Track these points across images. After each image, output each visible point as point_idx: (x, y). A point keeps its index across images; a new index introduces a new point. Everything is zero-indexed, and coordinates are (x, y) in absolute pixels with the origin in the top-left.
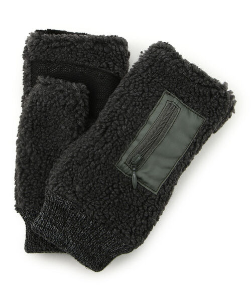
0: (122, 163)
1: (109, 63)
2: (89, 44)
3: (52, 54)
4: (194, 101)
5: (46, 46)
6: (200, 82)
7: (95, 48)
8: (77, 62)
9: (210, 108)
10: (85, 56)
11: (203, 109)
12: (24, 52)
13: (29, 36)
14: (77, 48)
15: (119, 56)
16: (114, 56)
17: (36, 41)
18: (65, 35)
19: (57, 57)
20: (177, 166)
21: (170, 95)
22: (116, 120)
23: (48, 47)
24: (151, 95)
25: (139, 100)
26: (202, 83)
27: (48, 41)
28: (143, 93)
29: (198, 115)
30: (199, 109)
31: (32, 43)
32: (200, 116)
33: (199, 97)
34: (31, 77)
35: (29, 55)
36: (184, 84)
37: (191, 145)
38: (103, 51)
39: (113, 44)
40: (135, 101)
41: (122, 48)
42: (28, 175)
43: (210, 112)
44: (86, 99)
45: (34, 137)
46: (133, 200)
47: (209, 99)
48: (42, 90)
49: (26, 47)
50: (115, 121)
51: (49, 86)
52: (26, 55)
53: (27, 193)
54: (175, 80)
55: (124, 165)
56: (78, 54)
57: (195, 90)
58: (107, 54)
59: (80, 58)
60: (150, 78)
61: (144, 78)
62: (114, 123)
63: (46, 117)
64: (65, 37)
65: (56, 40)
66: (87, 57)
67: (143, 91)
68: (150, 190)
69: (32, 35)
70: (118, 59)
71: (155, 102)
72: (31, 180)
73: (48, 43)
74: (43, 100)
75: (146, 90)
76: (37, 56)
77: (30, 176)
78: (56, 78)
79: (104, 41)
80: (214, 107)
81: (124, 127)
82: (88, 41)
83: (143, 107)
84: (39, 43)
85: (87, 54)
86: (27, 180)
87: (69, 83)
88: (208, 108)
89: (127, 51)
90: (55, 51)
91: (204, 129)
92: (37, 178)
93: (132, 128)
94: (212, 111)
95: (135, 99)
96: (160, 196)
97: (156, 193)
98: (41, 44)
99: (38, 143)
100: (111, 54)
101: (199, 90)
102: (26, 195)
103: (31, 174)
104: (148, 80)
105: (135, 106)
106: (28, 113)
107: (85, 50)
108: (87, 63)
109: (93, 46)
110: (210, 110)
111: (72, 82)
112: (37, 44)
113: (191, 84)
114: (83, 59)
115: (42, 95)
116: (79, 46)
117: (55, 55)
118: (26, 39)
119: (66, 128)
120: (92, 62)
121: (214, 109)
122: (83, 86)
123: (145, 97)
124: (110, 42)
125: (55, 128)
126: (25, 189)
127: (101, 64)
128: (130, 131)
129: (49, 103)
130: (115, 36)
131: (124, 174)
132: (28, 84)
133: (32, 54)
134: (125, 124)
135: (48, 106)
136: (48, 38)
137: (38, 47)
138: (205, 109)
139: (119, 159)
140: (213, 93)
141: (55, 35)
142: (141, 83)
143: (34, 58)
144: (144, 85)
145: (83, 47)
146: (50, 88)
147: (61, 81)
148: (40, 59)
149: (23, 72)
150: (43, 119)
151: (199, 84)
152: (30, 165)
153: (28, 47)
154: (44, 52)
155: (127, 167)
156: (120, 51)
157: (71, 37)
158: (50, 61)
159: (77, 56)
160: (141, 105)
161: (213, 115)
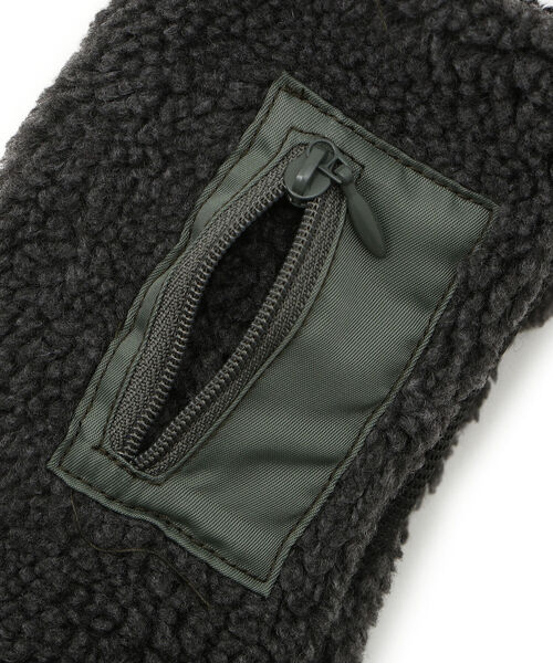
0: (82, 449)
4: (430, 129)
6: (454, 25)
9: (515, 156)
11: (481, 164)
20: (367, 448)
21: (303, 97)
22: (30, 242)
24: (206, 104)
25: (141, 135)
26: (462, 29)
28: (162, 100)
29: (456, 192)
30: (460, 167)
32: (467, 198)
33: (453, 107)
36: (371, 37)
37: (431, 342)
40: (123, 144)
43: (514, 177)
46: (152, 625)
47: (508, 111)
50: (27, 248)
54: (326, 21)
55: (98, 457)
57: (431, 67)
60: (197, 20)
61: (167, 22)
62: (25, 255)
67: (165, 90)
68: (237, 576)
71: (226, 139)
75: (180, 82)
80: (534, 151)
81: (73, 274)
83: (168, 173)
88: (503, 160)
91: (487, 261)
93: (115, 271)
94: (529, 169)
95: (124, 132)
96: (282, 602)
97: (265, 589)
101: (450, 68)
104: (189, 30)
105: (125, 164)
110: (517, 165)
113: (408, 40)
121: (534, 162)
123: (175, 121)
128: (103, 289)
131: (102, 500)
134: (75, 259)
138: (492, 162)
139: (64, 431)
140: (524, 83)
142: (154, 47)
144: (169, 55)
151: (447, 34)
155: (114, 468)
160: (156, 163)
161: (535, 191)
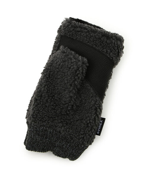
1: (107, 50)
2: (99, 35)
3: (75, 35)
5: (73, 29)
7: (102, 39)
8: (89, 43)
10: (95, 42)
12: (59, 29)
13: (65, 19)
14: (91, 36)
15: (116, 47)
16: (112, 46)
17: (68, 24)
18: (86, 25)
19: (78, 37)
23: (74, 30)
27: (75, 26)
31: (65, 24)
34: (59, 45)
35: (61, 32)
38: (106, 42)
39: (114, 39)
41: (119, 43)
42: (38, 104)
44: (85, 69)
45: (48, 81)
48: (60, 55)
49: (61, 26)
51: (65, 54)
52: (59, 31)
53: (35, 115)
56: (90, 39)
58: (108, 44)
59: (91, 42)
63: (58, 72)
64: (86, 27)
65: (80, 27)
66: (96, 42)
69: (67, 20)
70: (114, 49)
72: (39, 108)
73: (75, 27)
74: (58, 61)
76: (66, 33)
77: (39, 105)
78: (71, 50)
79: (109, 36)
82: (99, 33)
84: (69, 26)
85: (96, 41)
86: (37, 107)
87: (77, 55)
89: (122, 45)
90: (78, 34)
92: (43, 107)
98: (70, 27)
99: (50, 86)
100: (111, 45)
102: (34, 116)
103: (40, 104)
106: (49, 66)
107: (96, 38)
108: (94, 46)
109: (101, 37)
111: (80, 55)
112: (68, 26)
114: (93, 43)
115: (59, 58)
116: (93, 35)
117: (77, 36)
118: (63, 21)
119: (68, 83)
120: (98, 46)
122: (85, 60)
124: (112, 38)
125: (61, 81)
126: (35, 112)
127: (103, 49)
129: (62, 64)
130: (117, 34)
132: (55, 48)
133: (63, 31)
135: (60, 65)
136: (75, 24)
137: (68, 28)
141: (80, 24)
143: (64, 34)
145: (95, 36)
146: (65, 55)
147: (73, 52)
148: (67, 35)
149: (55, 40)
150: (56, 72)
152: (41, 98)
153: (62, 26)
154: (71, 32)
156: (117, 44)
157: (89, 27)
158: (73, 38)
159: (90, 40)
